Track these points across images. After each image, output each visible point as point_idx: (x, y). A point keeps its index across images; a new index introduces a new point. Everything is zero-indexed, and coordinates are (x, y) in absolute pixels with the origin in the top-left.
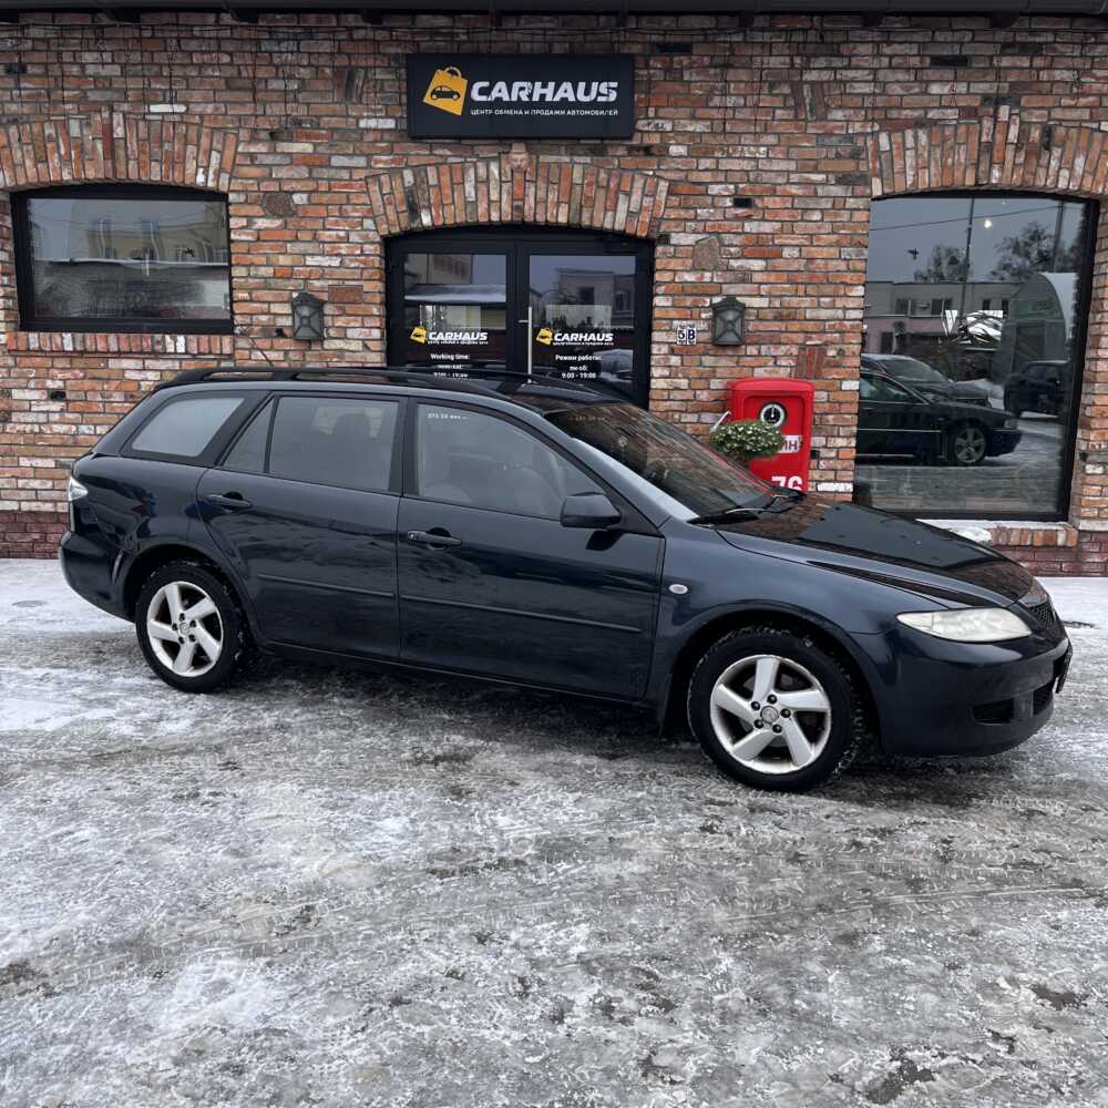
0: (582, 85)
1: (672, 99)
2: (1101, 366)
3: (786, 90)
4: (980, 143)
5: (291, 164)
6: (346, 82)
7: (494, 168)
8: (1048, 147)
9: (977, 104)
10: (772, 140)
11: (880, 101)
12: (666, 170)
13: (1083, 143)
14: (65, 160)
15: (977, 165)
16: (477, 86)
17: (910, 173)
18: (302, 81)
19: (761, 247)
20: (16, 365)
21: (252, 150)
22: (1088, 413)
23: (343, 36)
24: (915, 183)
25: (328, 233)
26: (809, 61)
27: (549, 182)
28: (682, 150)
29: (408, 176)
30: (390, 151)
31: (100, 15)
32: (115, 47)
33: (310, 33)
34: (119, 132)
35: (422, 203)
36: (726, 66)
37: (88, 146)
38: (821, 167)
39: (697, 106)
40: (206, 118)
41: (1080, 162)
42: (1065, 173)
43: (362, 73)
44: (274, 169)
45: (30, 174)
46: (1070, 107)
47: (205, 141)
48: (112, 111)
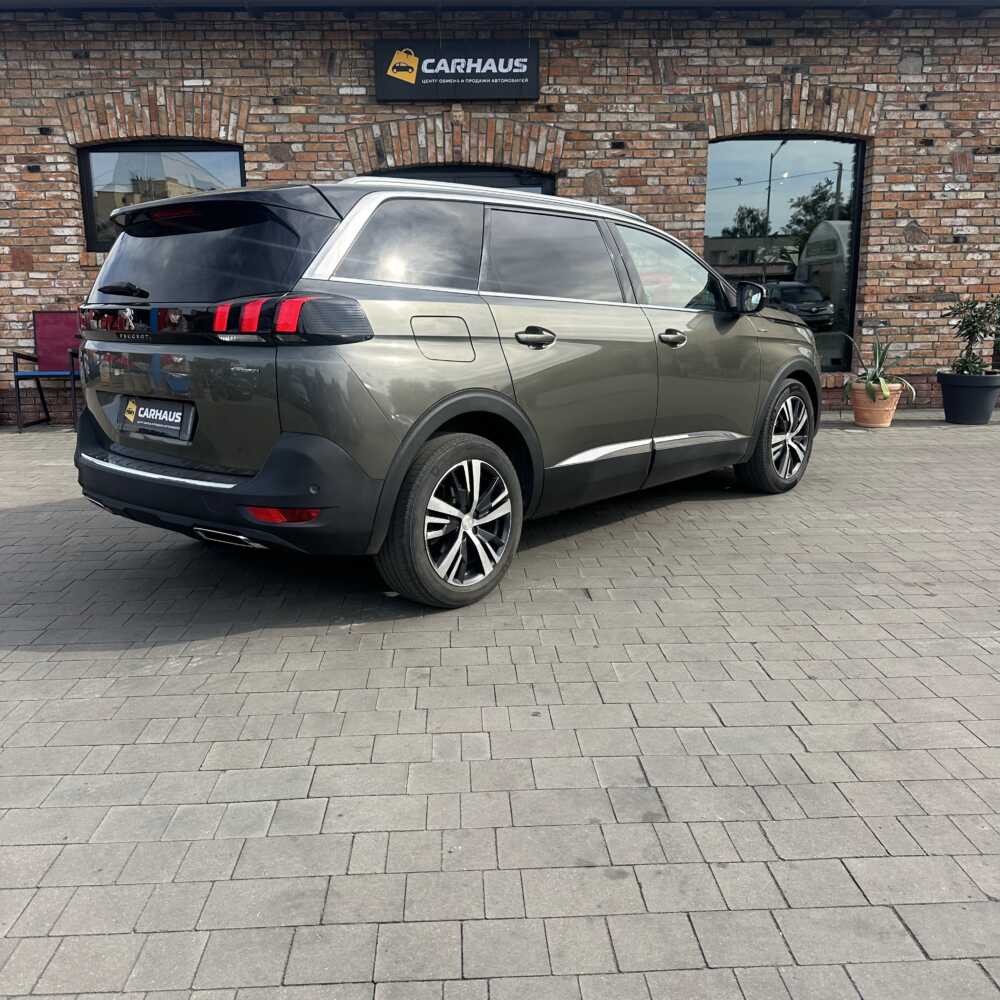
0: (502, 61)
1: (566, 70)
2: (870, 258)
3: (646, 63)
4: (782, 100)
5: (290, 122)
6: (329, 61)
7: (439, 123)
8: (828, 101)
9: (779, 73)
10: (637, 99)
11: (713, 70)
12: (562, 123)
13: (853, 99)
14: (121, 123)
15: (781, 116)
16: (426, 62)
17: (735, 122)
18: (297, 59)
19: (632, 178)
20: (87, 278)
21: (260, 112)
22: (862, 292)
23: (326, 28)
24: (738, 129)
25: (318, 173)
26: (661, 44)
27: (479, 133)
28: (574, 107)
29: (376, 130)
30: (364, 113)
31: (143, 13)
32: (155, 38)
33: (302, 26)
34: (161, 101)
35: (387, 150)
36: (602, 46)
37: (138, 113)
38: (672, 119)
39: (583, 77)
40: (226, 89)
41: (851, 113)
42: (841, 121)
43: (339, 54)
44: (277, 126)
45: (95, 133)
46: (844, 74)
47: (225, 107)
48: (156, 85)
